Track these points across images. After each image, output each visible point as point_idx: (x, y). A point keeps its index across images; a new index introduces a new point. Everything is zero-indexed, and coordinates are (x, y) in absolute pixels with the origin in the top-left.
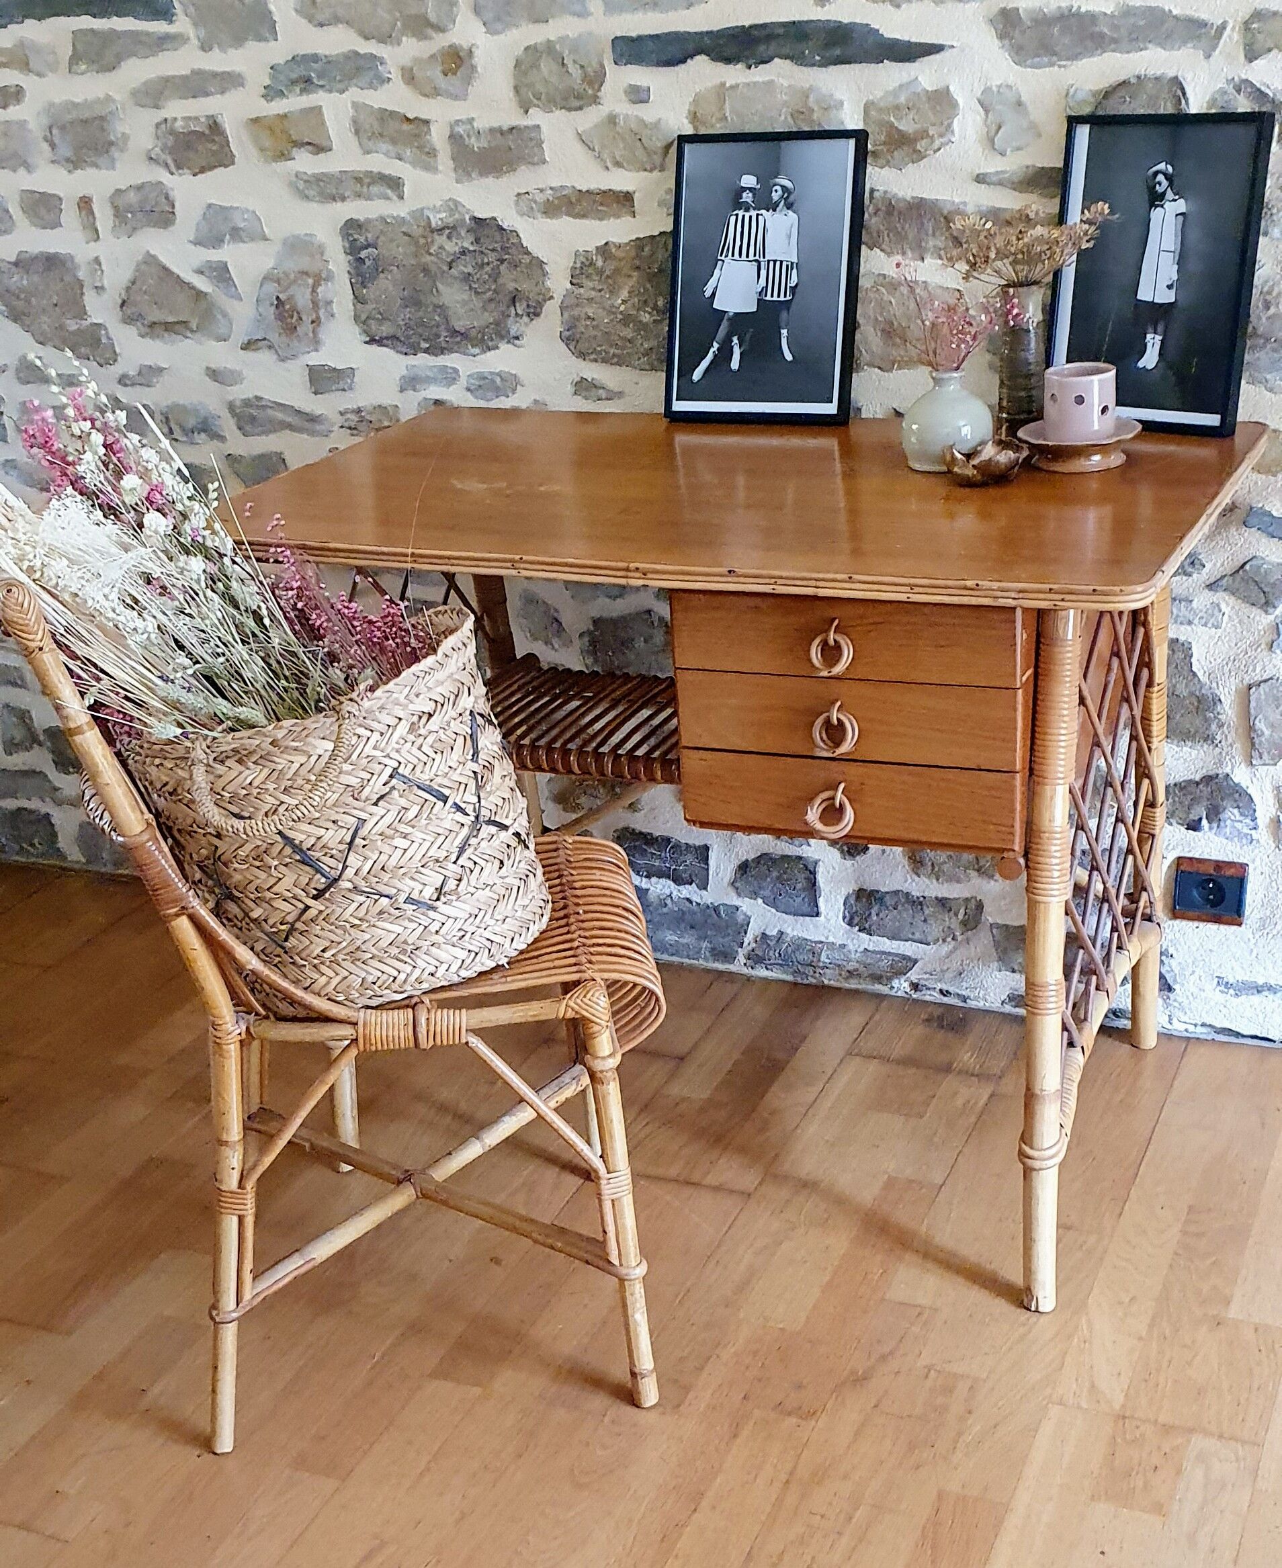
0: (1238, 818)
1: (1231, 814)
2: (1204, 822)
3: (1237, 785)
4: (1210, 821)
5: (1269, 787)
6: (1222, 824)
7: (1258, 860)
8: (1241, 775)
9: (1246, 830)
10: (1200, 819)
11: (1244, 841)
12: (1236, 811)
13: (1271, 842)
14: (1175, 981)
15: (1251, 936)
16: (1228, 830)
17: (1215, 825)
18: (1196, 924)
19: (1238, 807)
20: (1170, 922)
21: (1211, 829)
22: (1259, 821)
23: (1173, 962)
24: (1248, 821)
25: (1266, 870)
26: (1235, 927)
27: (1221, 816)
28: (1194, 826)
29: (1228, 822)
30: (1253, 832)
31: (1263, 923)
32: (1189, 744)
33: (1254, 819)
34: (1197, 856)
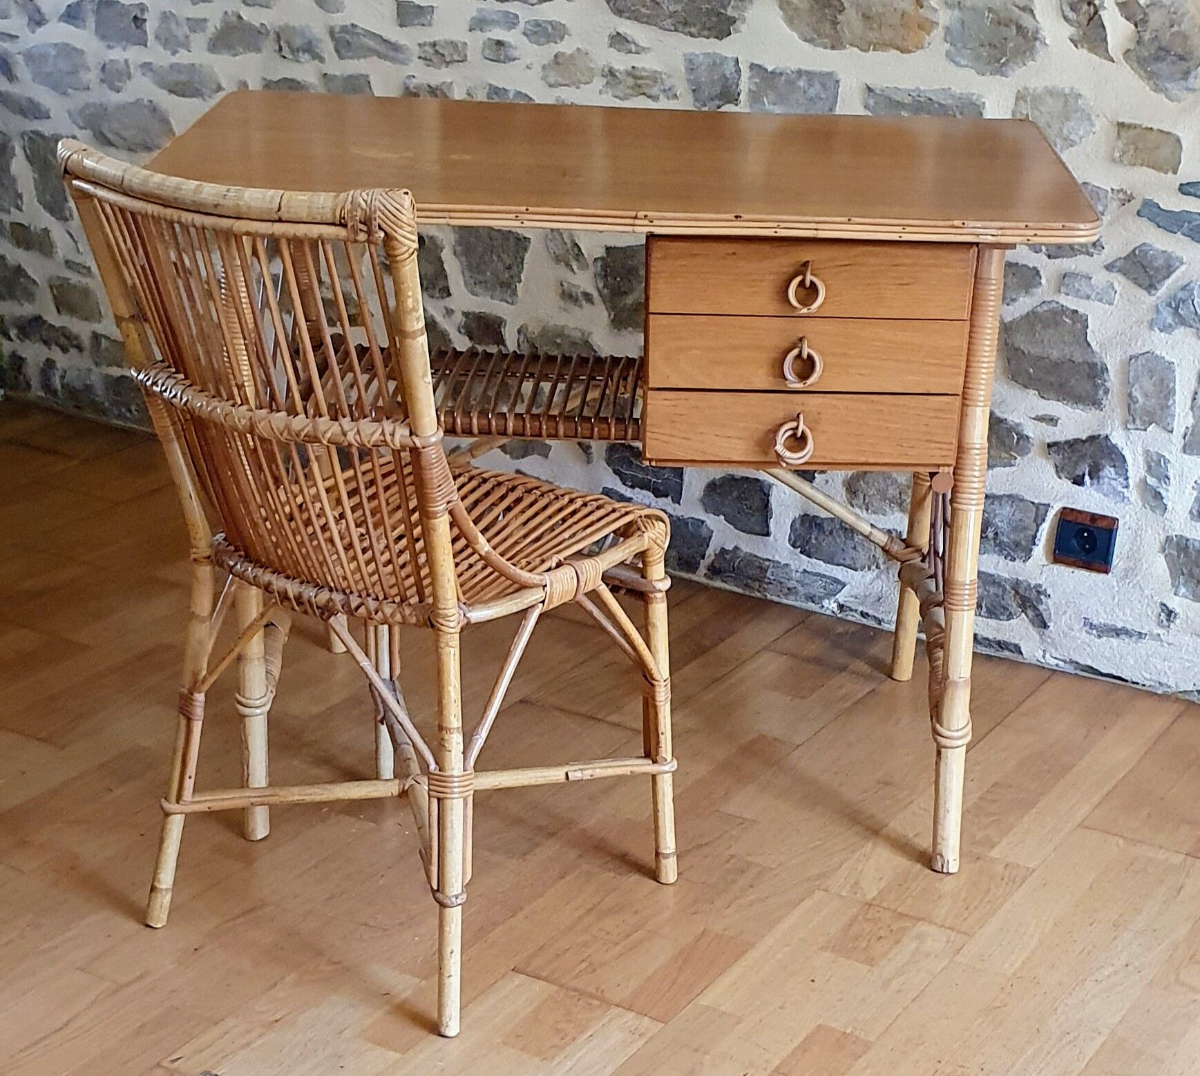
0: (1114, 476)
1: (1108, 472)
2: (1087, 478)
3: (1115, 446)
4: (1091, 478)
5: (1140, 450)
6: (1101, 481)
7: (1128, 516)
8: (1118, 438)
9: (1120, 488)
10: (1084, 475)
11: (1118, 499)
12: (1112, 469)
13: (1139, 501)
14: (1050, 618)
15: (1115, 584)
16: (1105, 487)
17: (1095, 481)
18: (1071, 570)
19: (1114, 466)
20: (1052, 566)
21: (1092, 485)
22: (1131, 481)
23: (1050, 602)
24: (1121, 480)
25: (1134, 526)
26: (1103, 576)
27: (1101, 473)
28: (1079, 481)
29: (1106, 479)
30: (1125, 490)
31: (1127, 573)
32: (1081, 407)
33: (1127, 479)
34: (1078, 508)
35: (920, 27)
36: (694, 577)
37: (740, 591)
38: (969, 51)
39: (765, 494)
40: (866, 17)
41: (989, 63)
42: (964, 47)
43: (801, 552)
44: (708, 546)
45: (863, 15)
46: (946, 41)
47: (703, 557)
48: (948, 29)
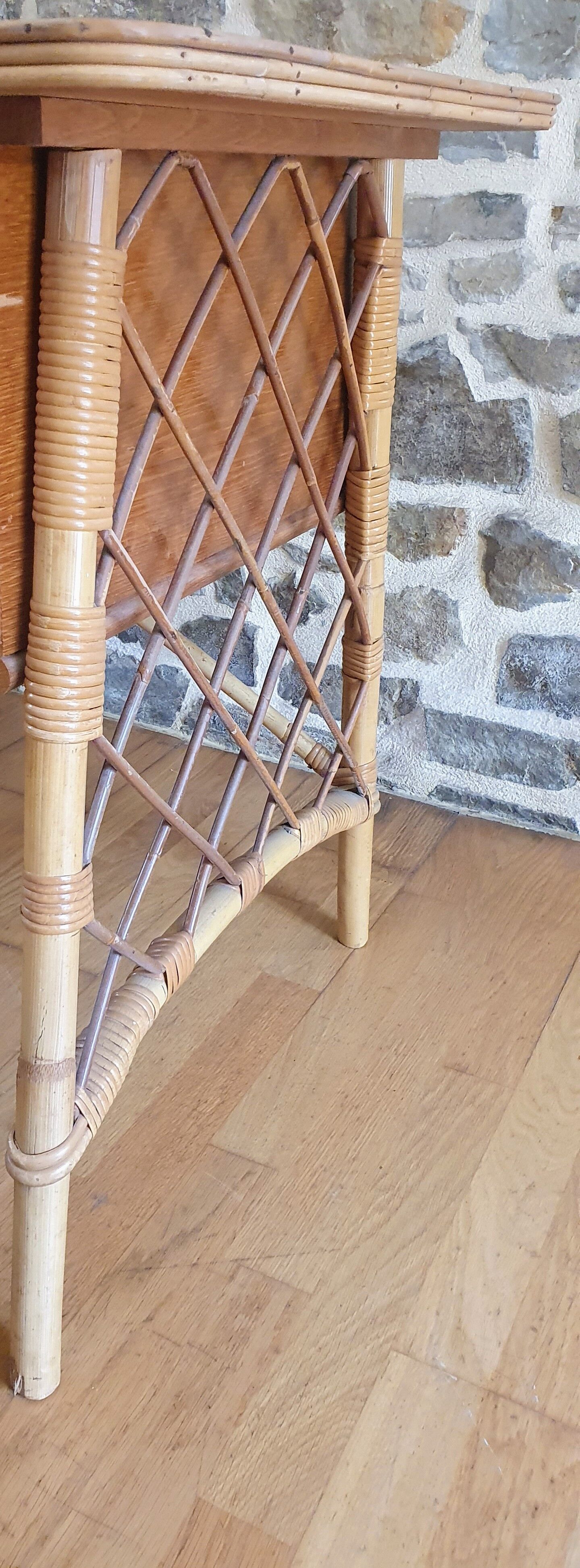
35: (448, 22)
36: (169, 731)
37: (222, 747)
38: (516, 48)
39: (249, 639)
40: (373, 20)
41: (545, 61)
42: (510, 42)
43: (293, 704)
44: (184, 696)
45: (368, 17)
46: (484, 38)
47: (179, 709)
48: (487, 21)
